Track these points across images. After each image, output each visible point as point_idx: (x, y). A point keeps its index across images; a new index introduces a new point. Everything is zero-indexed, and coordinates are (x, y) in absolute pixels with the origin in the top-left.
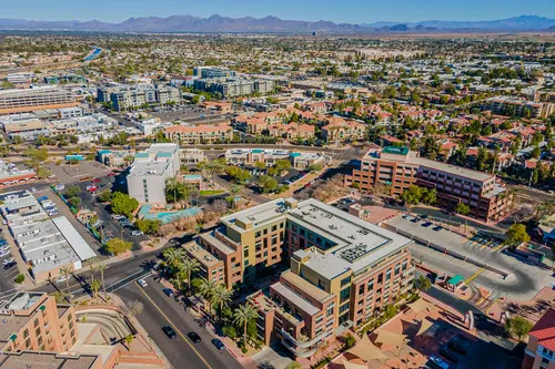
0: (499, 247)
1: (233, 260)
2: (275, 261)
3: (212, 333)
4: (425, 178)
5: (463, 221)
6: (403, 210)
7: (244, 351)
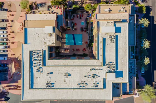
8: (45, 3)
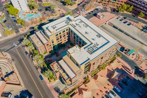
1: (47, 45)
2: (65, 42)
3: (40, 73)
5: (140, 20)
6: (118, 15)
7: (50, 81)
8: (55, 89)
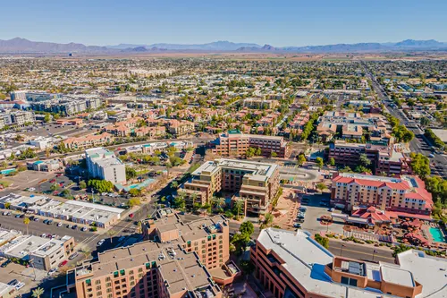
0: (296, 167)
4: (253, 144)
5: (276, 160)
